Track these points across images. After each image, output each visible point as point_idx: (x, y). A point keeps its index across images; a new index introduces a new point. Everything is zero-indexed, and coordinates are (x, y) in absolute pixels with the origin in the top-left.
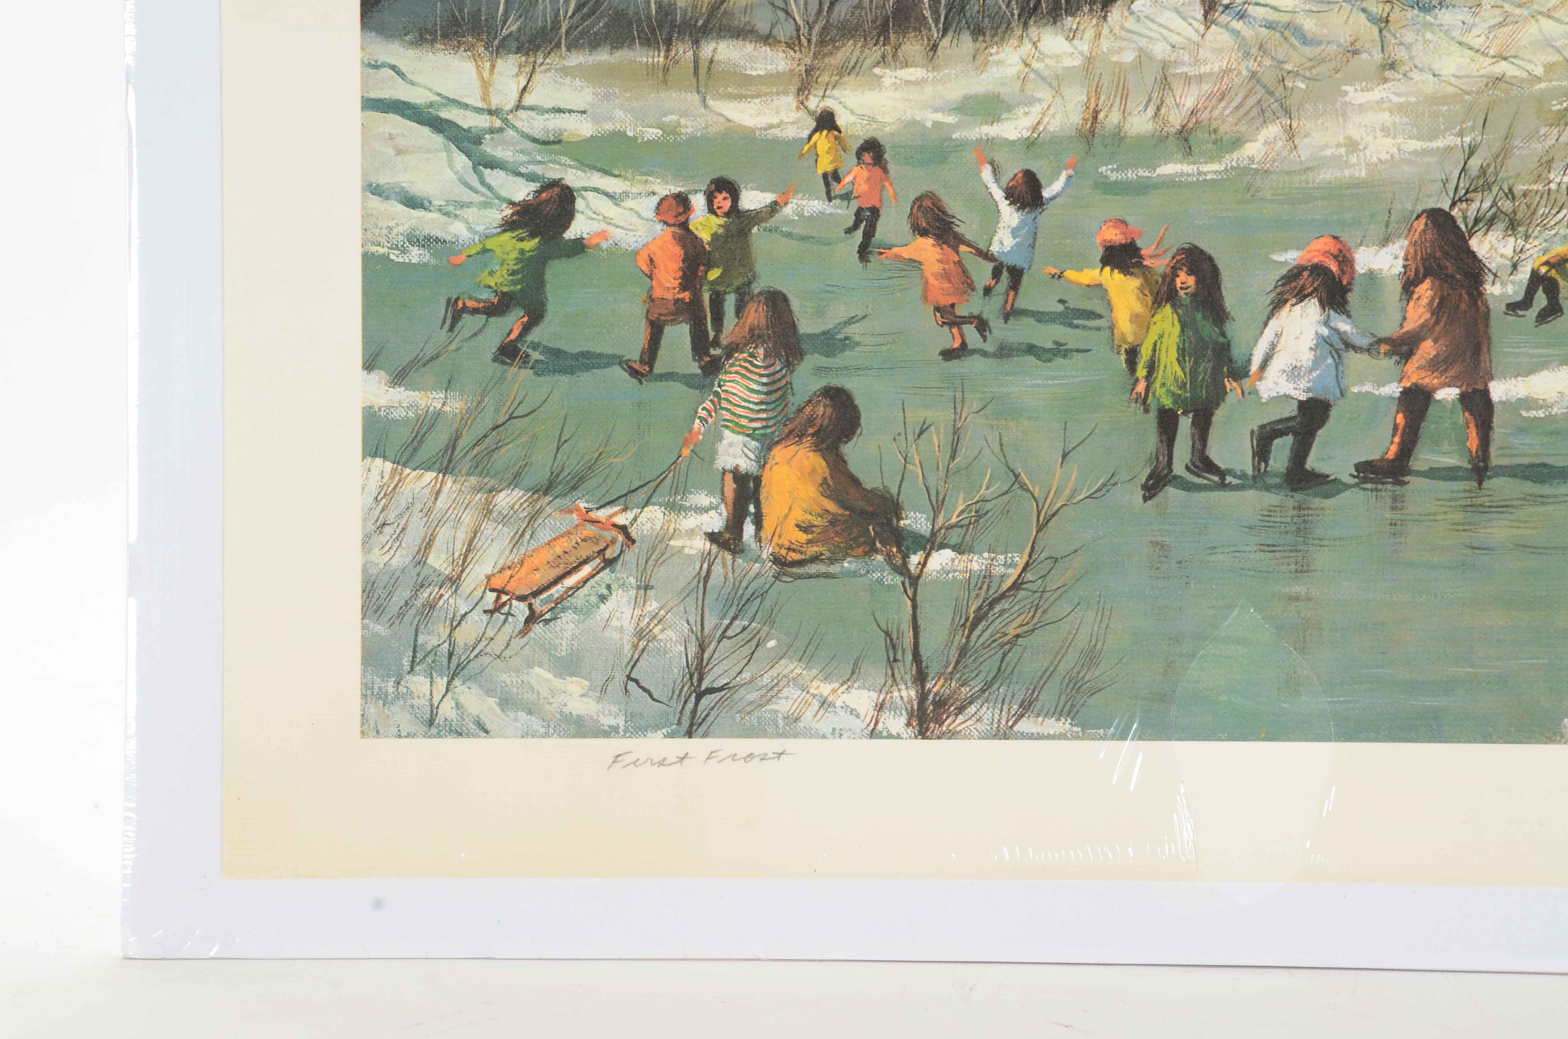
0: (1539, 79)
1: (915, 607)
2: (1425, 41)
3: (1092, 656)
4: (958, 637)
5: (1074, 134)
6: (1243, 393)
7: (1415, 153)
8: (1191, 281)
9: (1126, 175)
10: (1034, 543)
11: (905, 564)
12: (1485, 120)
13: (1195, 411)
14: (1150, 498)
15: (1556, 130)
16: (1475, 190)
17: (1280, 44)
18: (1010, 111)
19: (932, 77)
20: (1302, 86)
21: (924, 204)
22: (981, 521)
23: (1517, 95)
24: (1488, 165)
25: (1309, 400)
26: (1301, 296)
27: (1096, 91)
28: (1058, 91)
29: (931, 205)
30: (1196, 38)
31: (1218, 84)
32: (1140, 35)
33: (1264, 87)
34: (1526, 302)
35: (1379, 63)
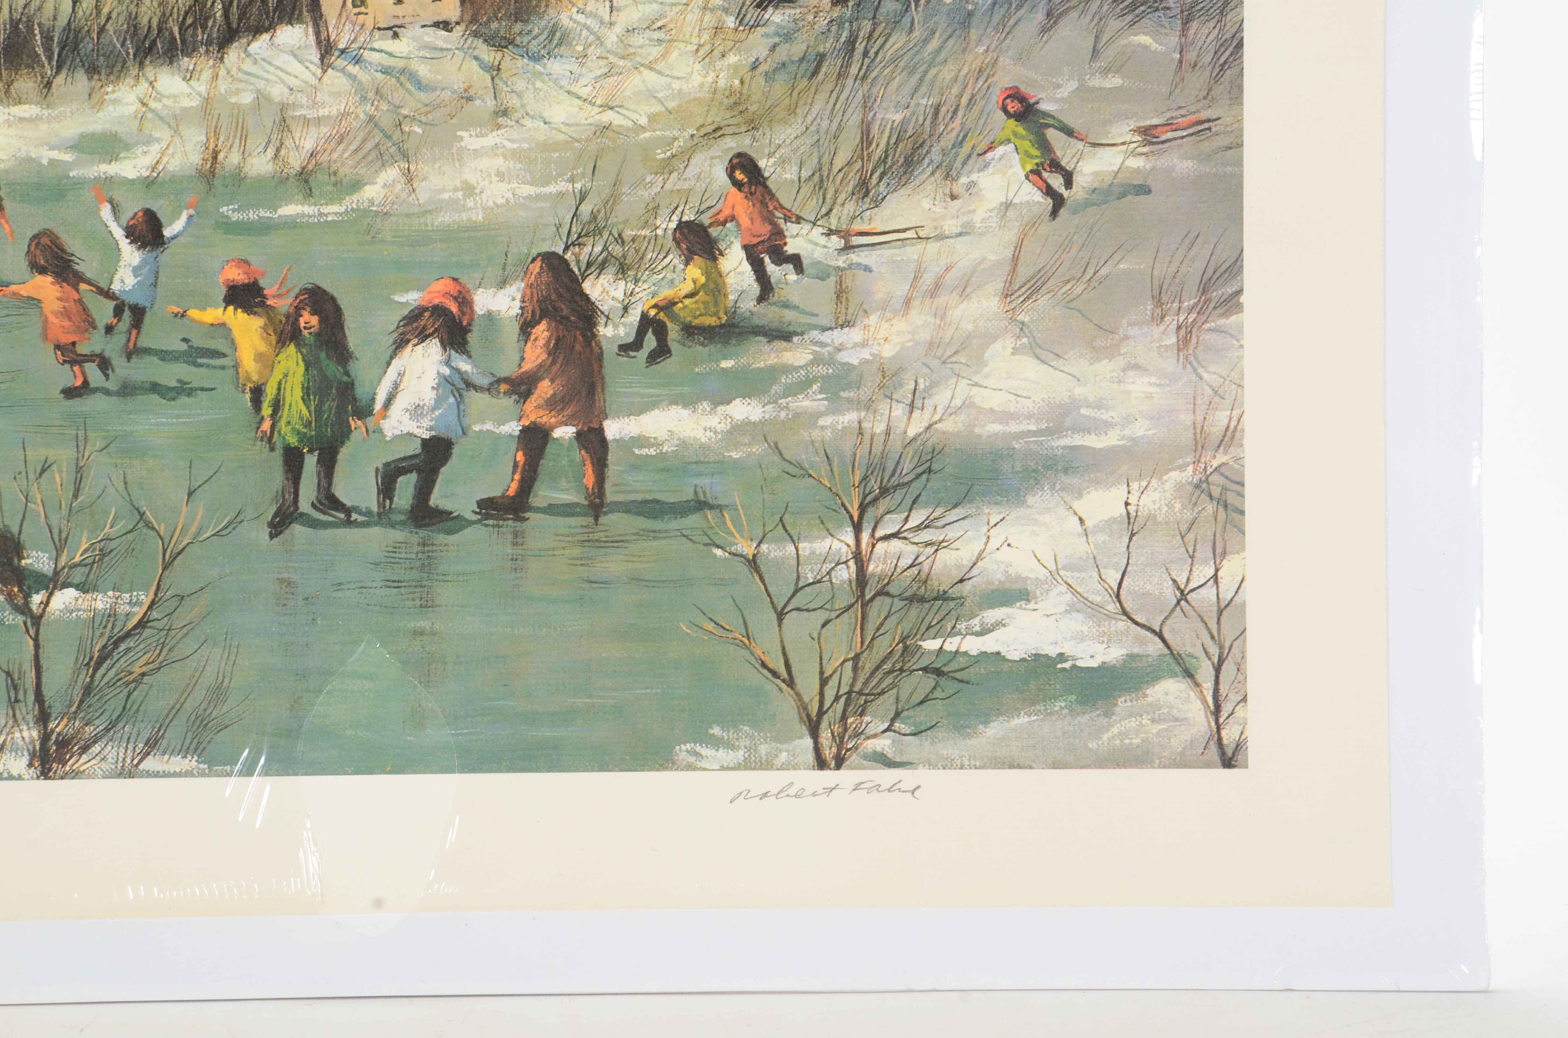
0: (643, 129)
1: (37, 647)
2: (536, 89)
3: (218, 693)
4: (82, 677)
5: (194, 174)
6: (367, 431)
7: (529, 197)
8: (314, 320)
9: (247, 215)
10: (159, 581)
11: (27, 604)
12: (595, 167)
13: (320, 449)
14: (277, 535)
15: (661, 178)
16: (586, 235)
17: (397, 89)
18: (128, 150)
19: (46, 114)
20: (419, 131)
21: (42, 242)
22: (106, 559)
23: (623, 144)
24: (598, 211)
25: (432, 438)
26: (423, 337)
27: (215, 132)
28: (176, 131)
29: (49, 243)
30: (313, 81)
31: (337, 128)
32: (258, 77)
33: (382, 131)
34: (637, 344)
35: (492, 109)
